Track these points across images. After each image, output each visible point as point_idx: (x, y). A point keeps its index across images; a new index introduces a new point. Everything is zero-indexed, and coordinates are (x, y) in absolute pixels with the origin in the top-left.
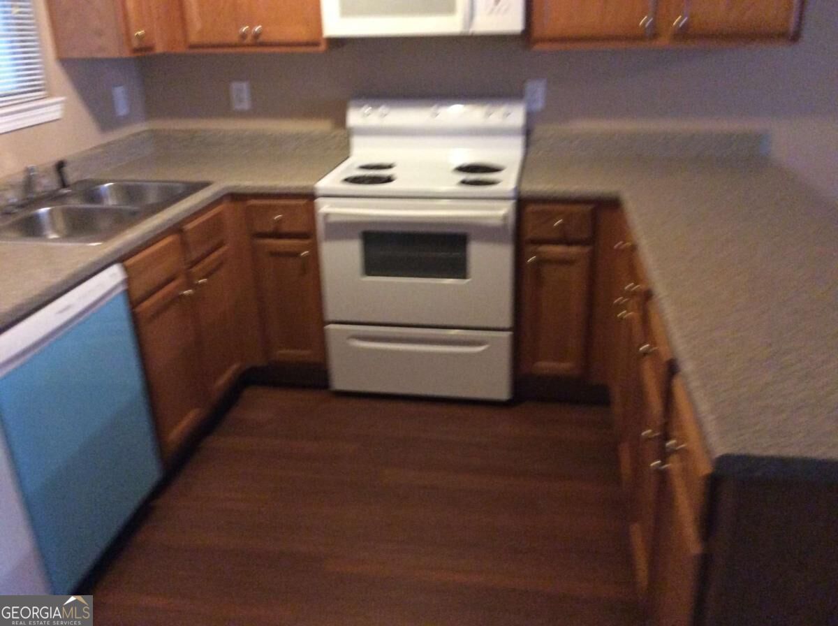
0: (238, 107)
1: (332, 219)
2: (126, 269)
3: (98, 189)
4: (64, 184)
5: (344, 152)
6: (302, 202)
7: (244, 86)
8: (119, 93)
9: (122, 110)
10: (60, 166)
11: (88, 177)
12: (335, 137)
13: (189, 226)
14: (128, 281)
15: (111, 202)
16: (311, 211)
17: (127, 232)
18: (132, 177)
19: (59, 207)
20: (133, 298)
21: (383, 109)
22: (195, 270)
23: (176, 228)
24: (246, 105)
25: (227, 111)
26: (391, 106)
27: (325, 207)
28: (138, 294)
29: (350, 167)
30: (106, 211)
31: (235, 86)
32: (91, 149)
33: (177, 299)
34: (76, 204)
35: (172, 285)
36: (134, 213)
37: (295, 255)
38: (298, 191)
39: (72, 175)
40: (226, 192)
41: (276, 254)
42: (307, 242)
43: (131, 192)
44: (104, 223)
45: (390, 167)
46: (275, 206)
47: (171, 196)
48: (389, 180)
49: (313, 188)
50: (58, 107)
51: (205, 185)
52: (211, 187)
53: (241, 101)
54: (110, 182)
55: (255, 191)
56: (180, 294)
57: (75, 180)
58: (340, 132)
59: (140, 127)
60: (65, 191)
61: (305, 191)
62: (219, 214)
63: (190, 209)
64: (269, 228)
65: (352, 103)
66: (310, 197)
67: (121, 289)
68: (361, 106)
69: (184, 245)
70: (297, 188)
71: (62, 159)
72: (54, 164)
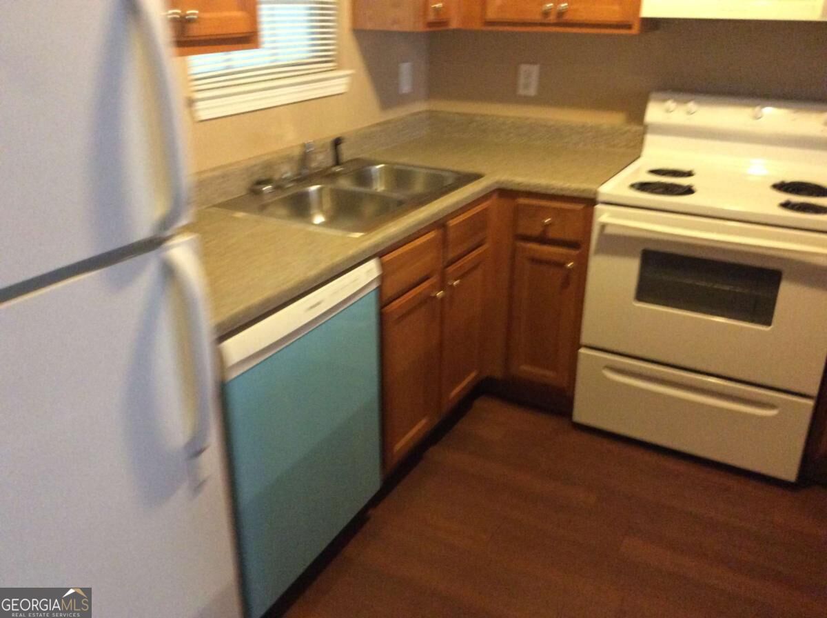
0: (521, 92)
1: (608, 230)
2: (383, 266)
3: (370, 170)
4: (337, 162)
5: (634, 150)
6: (579, 207)
7: (535, 70)
8: (405, 68)
9: (406, 88)
10: (337, 142)
11: (362, 156)
12: (625, 133)
13: (453, 223)
14: (382, 278)
15: (379, 187)
16: (589, 218)
17: (390, 224)
18: (404, 160)
19: (330, 186)
20: (384, 296)
21: (691, 106)
22: (451, 269)
23: (440, 224)
24: (532, 91)
25: (511, 96)
26: (699, 103)
27: (604, 216)
28: (389, 292)
29: (639, 171)
30: (374, 197)
31: (524, 68)
32: (369, 127)
33: (428, 299)
34: (345, 184)
35: (425, 285)
36: (400, 203)
37: (561, 265)
38: (575, 194)
39: (347, 153)
40: (496, 187)
41: (536, 261)
42: (574, 252)
43: (400, 177)
44: (369, 209)
45: (689, 174)
46: (548, 208)
47: (440, 187)
48: (689, 191)
49: (596, 193)
50: (344, 80)
51: (476, 177)
52: (482, 179)
53: (527, 86)
54: (381, 164)
55: (528, 189)
56: (433, 295)
57: (349, 158)
58: (636, 128)
59: (421, 107)
60: (338, 169)
61: (585, 195)
62: (486, 209)
63: (457, 203)
64: (536, 231)
65: (653, 95)
66: (590, 202)
67: (374, 286)
68: (665, 100)
69: (444, 242)
70: (576, 190)
71: (339, 136)
72: (331, 139)
